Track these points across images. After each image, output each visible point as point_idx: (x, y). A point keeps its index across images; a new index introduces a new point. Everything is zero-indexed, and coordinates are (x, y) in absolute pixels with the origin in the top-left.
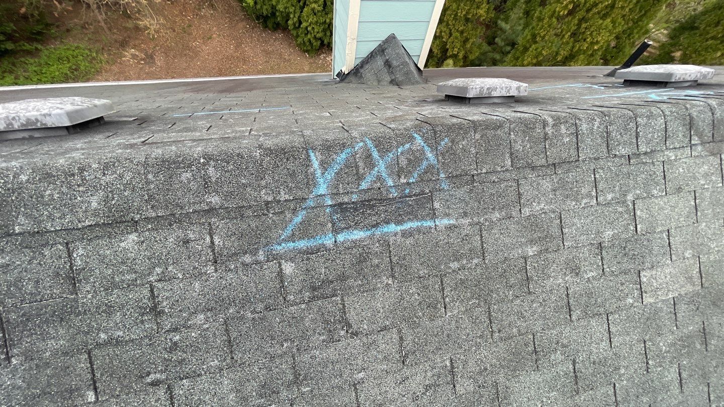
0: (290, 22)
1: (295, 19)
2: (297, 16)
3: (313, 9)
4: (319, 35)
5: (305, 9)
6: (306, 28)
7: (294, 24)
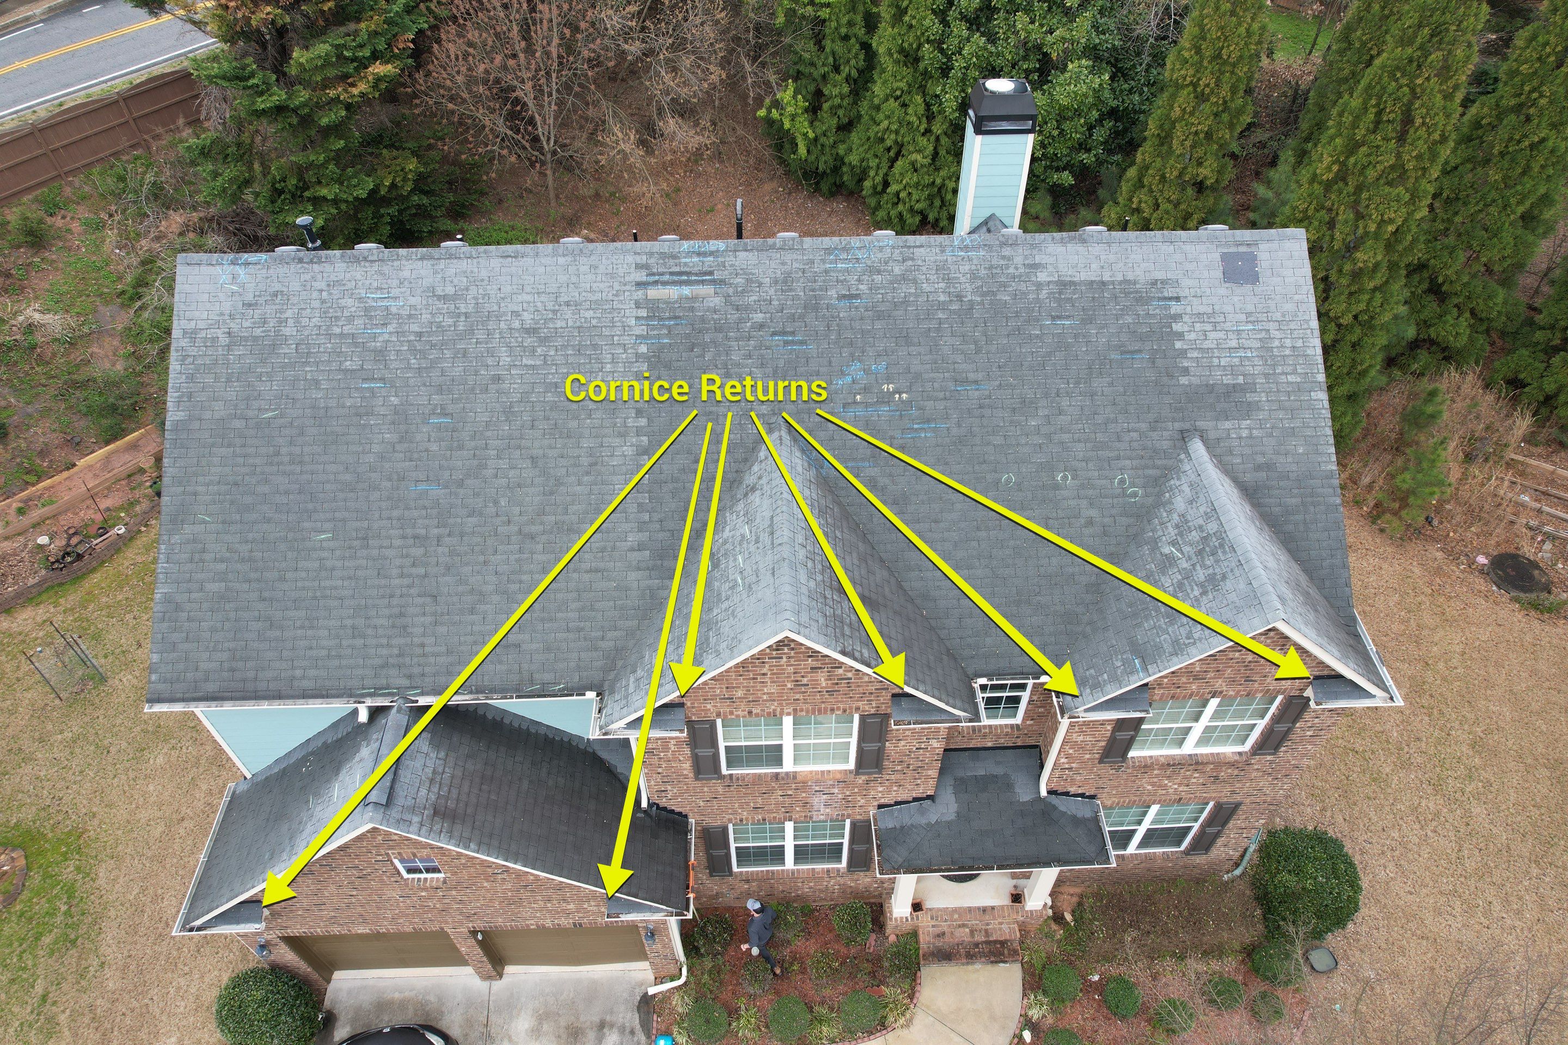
0: (867, 184)
1: (879, 179)
2: (881, 173)
3: (913, 164)
4: (918, 206)
5: (899, 163)
6: (897, 194)
7: (874, 187)
